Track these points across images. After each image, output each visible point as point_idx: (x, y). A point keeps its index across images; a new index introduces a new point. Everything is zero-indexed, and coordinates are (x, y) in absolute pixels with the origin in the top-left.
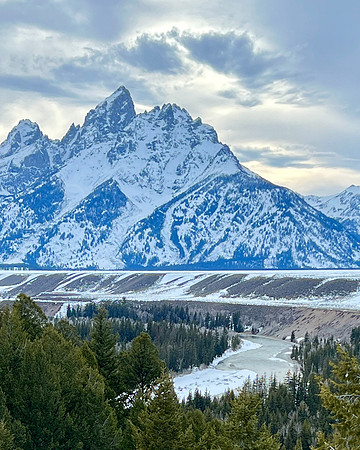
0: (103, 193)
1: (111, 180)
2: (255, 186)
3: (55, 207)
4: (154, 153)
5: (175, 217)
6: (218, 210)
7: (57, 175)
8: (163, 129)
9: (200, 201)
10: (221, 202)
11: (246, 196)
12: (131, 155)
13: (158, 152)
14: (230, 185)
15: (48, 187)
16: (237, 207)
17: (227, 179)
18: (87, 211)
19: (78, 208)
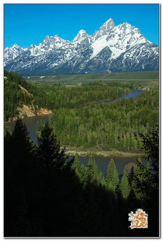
0: (105, 50)
1: (107, 46)
2: (151, 46)
3: (90, 55)
4: (120, 37)
5: (126, 57)
6: (140, 54)
7: (91, 46)
8: (123, 30)
9: (134, 51)
10: (141, 51)
11: (148, 49)
12: (113, 39)
13: (121, 37)
14: (143, 46)
15: (88, 50)
16: (146, 53)
17: (143, 44)
18: (100, 56)
19: (97, 55)
